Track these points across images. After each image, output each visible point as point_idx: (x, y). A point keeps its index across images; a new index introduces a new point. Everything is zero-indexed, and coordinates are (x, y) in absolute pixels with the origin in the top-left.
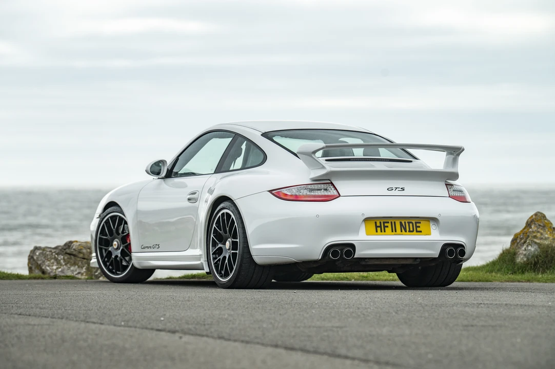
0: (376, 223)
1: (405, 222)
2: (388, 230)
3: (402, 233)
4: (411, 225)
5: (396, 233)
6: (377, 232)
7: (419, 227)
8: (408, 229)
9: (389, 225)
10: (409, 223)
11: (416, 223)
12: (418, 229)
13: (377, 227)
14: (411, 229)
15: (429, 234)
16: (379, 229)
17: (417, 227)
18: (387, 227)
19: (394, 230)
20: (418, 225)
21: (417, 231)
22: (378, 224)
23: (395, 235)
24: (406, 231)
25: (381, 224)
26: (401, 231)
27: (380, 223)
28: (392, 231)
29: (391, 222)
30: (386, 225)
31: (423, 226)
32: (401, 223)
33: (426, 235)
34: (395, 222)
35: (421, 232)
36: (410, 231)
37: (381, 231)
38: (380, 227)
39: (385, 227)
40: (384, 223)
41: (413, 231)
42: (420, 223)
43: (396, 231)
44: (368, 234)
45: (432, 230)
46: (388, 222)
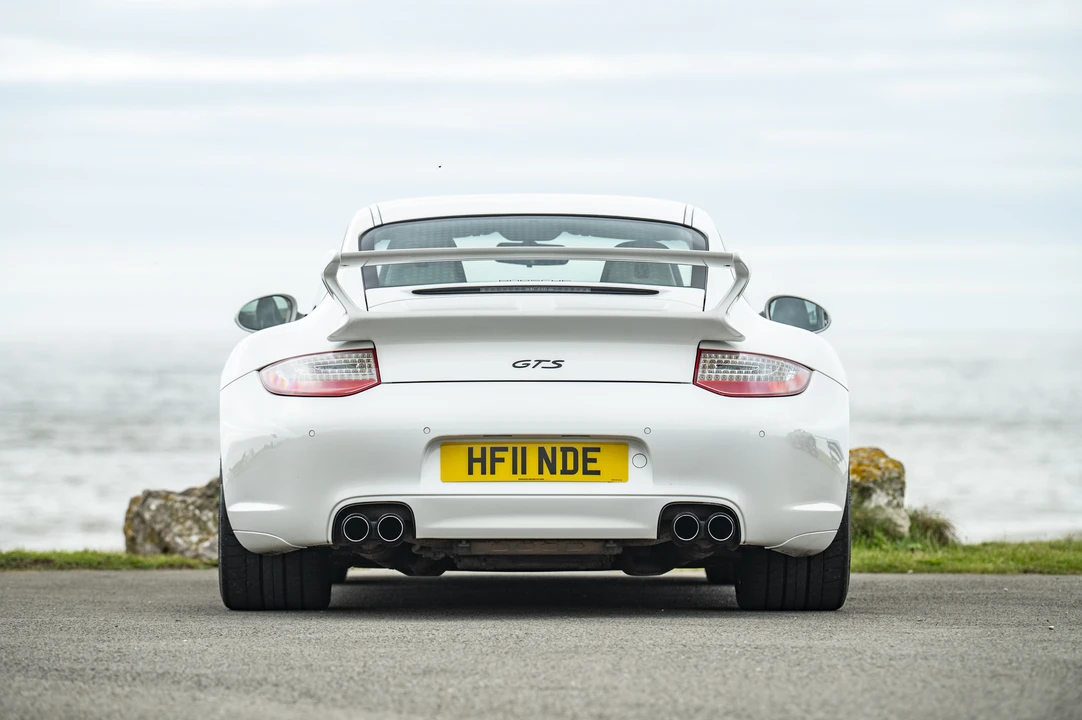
0: (471, 451)
1: (554, 450)
2: (503, 468)
3: (541, 476)
4: (570, 455)
5: (524, 476)
6: (471, 472)
7: (594, 460)
8: (559, 468)
9: (508, 456)
10: (565, 450)
11: (585, 450)
12: (591, 467)
13: (471, 460)
14: (570, 467)
15: (622, 478)
16: (477, 466)
17: (587, 461)
18: (502, 460)
19: (519, 468)
20: (590, 455)
21: (586, 472)
22: (477, 454)
23: (521, 480)
24: (553, 471)
25: (485, 454)
26: (541, 472)
27: (483, 450)
28: (515, 472)
29: (515, 450)
30: (498, 455)
31: (603, 461)
32: (542, 451)
33: (614, 481)
34: (524, 450)
35: (598, 473)
36: (565, 471)
37: (484, 472)
38: (482, 460)
39: (494, 460)
40: (494, 450)
41: (574, 472)
42: (598, 450)
43: (524, 472)
44: (445, 479)
45: (631, 468)
46: (506, 449)
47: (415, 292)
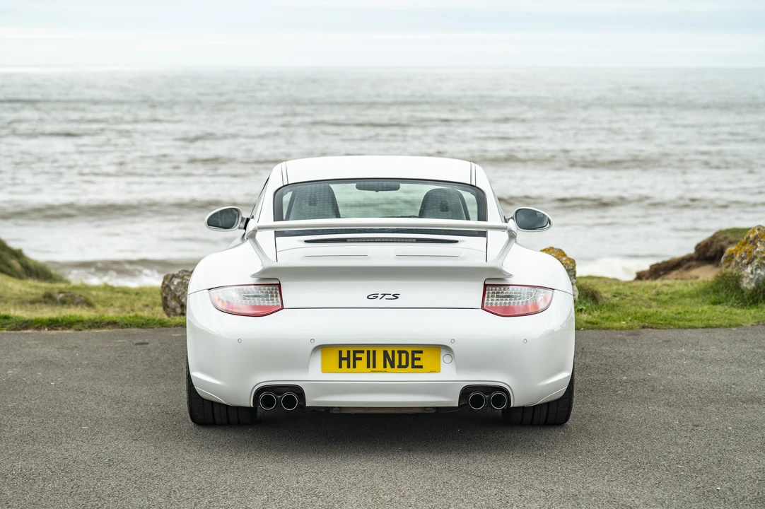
0: (340, 353)
1: (393, 352)
2: (362, 364)
3: (385, 369)
4: (404, 356)
5: (374, 369)
6: (340, 367)
7: (419, 359)
8: (396, 364)
9: (364, 356)
10: (400, 353)
11: (413, 352)
12: (417, 363)
13: (341, 359)
14: (404, 363)
15: (437, 371)
16: (345, 362)
17: (414, 359)
18: (360, 359)
19: (371, 364)
20: (417, 355)
21: (414, 366)
22: (344, 355)
23: (372, 372)
24: (393, 366)
26: (385, 367)
27: (348, 353)
28: (368, 367)
29: (368, 352)
30: (358, 355)
31: (425, 359)
32: (386, 353)
33: (431, 372)
34: (374, 352)
35: (421, 367)
36: (400, 366)
37: (349, 367)
38: (348, 359)
39: (355, 359)
40: (355, 353)
41: (406, 366)
42: (421, 352)
43: (374, 367)
44: (324, 371)
45: (442, 364)
46: (362, 352)
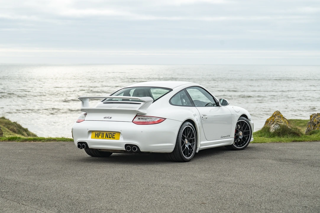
1: (108, 133)
4: (111, 134)
7: (114, 136)
8: (109, 137)
9: (101, 134)
10: (110, 134)
11: (113, 134)
12: (114, 137)
13: (96, 135)
14: (110, 137)
15: (118, 139)
16: (96, 136)
17: (113, 136)
18: (100, 135)
19: (102, 137)
20: (114, 135)
21: (113, 138)
22: (97, 134)
23: (103, 139)
24: (108, 138)
25: (98, 134)
26: (106, 137)
30: (100, 134)
31: (116, 136)
32: (106, 133)
33: (117, 140)
34: (104, 133)
35: (114, 138)
36: (109, 138)
37: (97, 137)
38: (97, 135)
39: (99, 135)
40: (99, 133)
41: (111, 138)
42: (115, 134)
43: (103, 137)
44: (92, 138)
45: (120, 137)
46: (101, 133)
47: (104, 103)
